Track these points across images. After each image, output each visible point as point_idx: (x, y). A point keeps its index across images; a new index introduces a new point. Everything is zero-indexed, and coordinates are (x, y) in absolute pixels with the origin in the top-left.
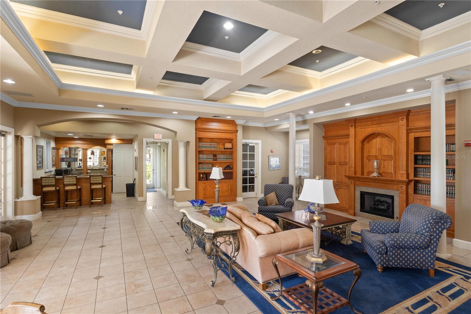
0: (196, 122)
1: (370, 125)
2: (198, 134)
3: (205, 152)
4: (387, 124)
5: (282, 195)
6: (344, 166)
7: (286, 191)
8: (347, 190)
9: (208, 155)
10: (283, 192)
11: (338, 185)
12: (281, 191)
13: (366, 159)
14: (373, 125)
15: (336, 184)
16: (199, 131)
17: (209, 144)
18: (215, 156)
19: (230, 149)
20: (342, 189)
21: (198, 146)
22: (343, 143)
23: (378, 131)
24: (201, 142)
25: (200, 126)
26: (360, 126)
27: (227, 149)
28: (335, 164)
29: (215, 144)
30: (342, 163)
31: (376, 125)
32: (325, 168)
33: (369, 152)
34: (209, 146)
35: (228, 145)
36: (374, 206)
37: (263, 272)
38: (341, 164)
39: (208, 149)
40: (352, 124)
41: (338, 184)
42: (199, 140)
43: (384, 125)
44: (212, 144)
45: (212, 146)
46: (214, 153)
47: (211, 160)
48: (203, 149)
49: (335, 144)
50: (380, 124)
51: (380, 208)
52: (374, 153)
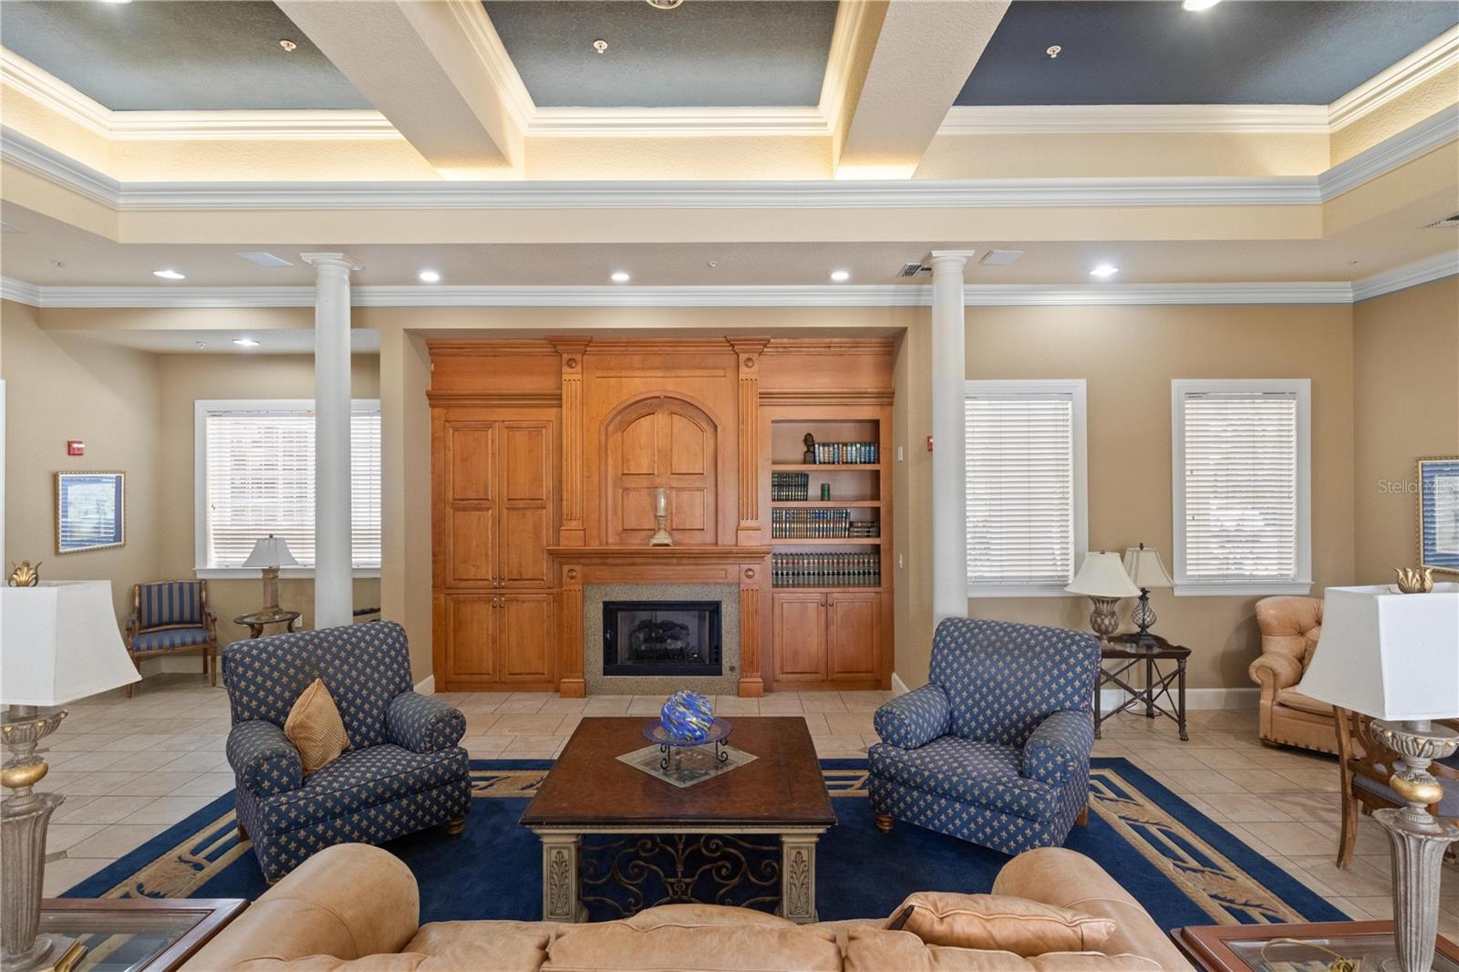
1: (638, 369)
4: (697, 373)
5: (364, 686)
6: (529, 513)
7: (381, 662)
8: (545, 603)
10: (362, 672)
11: (502, 591)
12: (353, 667)
13: (615, 486)
14: (649, 369)
15: (495, 588)
20: (524, 602)
22: (525, 424)
23: (666, 391)
26: (601, 369)
28: (488, 509)
30: (521, 504)
31: (658, 368)
32: (434, 526)
33: (625, 460)
36: (648, 645)
38: (513, 505)
40: (574, 356)
41: (503, 588)
43: (685, 373)
49: (488, 425)
50: (673, 368)
51: (669, 647)
52: (643, 463)
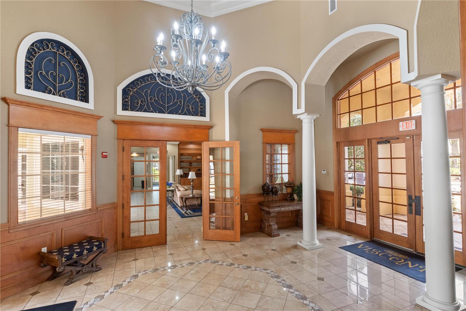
0: (179, 145)
2: (180, 152)
3: (185, 162)
9: (187, 163)
16: (181, 150)
17: (187, 157)
18: (190, 163)
19: (200, 159)
21: (180, 158)
24: (182, 156)
25: (181, 147)
27: (198, 159)
29: (191, 157)
34: (187, 158)
35: (199, 157)
37: (180, 203)
39: (186, 160)
42: (181, 155)
44: (189, 156)
45: (189, 158)
46: (190, 162)
47: (188, 166)
48: (183, 160)
